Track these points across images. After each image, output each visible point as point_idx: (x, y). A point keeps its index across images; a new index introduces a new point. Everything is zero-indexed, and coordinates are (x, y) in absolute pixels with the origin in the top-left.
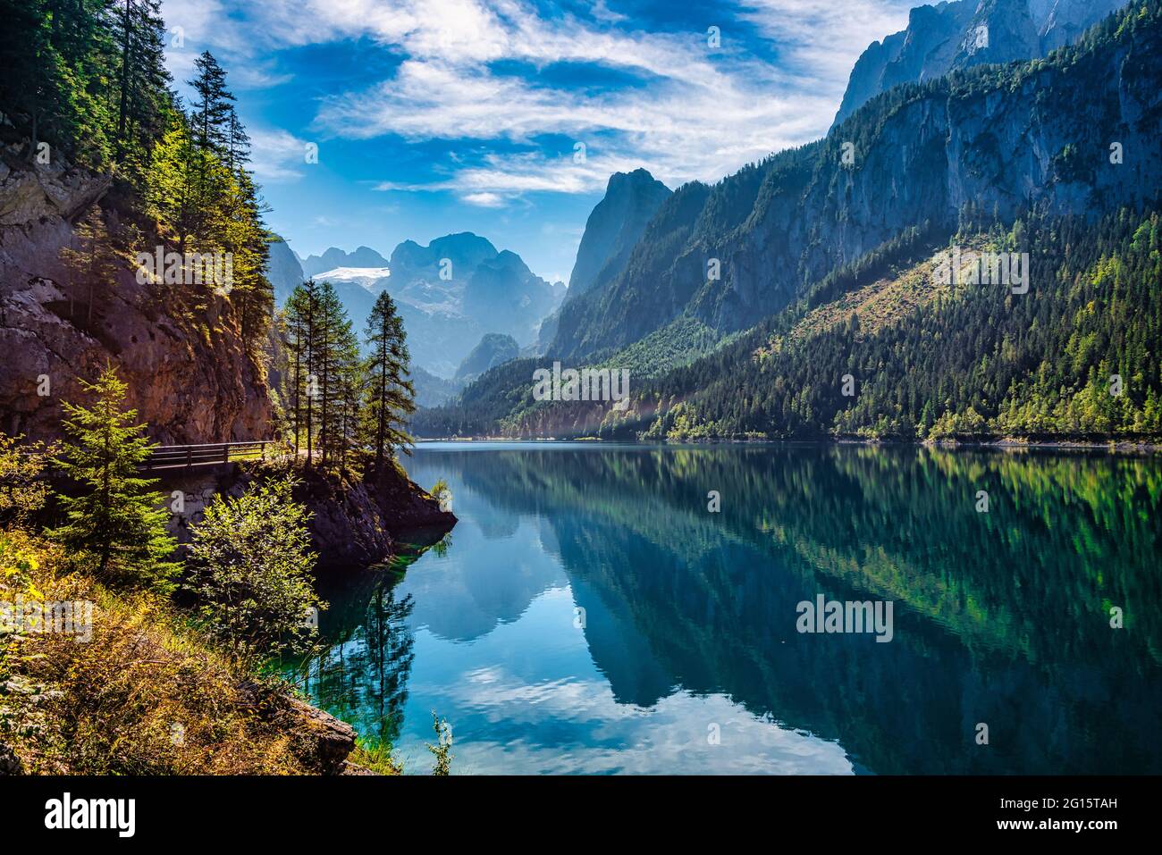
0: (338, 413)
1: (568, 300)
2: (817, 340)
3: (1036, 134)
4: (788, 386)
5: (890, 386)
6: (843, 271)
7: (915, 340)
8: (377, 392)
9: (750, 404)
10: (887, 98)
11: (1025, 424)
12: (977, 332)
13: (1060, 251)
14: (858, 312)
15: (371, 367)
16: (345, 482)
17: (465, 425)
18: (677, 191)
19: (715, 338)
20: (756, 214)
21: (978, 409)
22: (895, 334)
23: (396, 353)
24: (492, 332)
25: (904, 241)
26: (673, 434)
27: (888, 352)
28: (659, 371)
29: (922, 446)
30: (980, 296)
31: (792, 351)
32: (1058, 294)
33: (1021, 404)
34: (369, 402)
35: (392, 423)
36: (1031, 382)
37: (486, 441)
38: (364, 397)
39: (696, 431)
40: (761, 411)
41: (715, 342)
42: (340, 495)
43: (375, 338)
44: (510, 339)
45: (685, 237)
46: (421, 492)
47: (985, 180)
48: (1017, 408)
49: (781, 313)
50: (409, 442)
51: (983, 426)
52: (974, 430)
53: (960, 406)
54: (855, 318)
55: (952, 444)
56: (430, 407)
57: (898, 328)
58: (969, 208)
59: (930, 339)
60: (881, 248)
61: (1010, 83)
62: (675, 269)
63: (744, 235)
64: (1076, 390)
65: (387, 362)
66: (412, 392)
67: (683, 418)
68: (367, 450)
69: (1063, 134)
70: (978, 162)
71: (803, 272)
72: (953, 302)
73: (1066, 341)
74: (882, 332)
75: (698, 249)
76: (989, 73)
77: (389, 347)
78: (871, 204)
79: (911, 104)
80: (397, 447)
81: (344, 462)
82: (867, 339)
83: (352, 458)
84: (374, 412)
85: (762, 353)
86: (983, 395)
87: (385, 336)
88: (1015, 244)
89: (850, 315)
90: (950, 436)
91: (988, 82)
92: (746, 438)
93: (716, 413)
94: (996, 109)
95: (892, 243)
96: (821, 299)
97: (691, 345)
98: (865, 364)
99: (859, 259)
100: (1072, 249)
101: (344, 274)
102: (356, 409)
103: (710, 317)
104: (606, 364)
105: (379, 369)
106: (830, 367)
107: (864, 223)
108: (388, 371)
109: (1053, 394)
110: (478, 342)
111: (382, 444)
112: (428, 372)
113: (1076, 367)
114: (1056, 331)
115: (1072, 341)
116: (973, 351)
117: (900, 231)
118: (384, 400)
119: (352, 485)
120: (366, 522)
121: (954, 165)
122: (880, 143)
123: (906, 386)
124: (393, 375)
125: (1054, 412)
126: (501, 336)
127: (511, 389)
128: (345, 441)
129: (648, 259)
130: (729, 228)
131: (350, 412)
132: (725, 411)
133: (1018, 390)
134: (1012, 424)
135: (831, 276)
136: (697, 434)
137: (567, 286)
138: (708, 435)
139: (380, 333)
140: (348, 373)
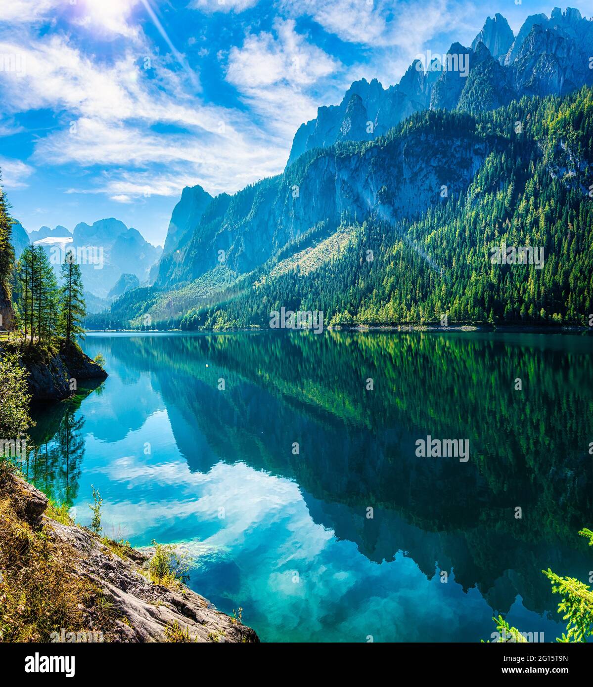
0: (46, 316)
1: (164, 256)
2: (282, 277)
3: (372, 179)
4: (269, 301)
5: (314, 301)
6: (292, 243)
7: (324, 278)
8: (66, 305)
9: (252, 311)
10: (310, 155)
11: (368, 318)
12: (348, 274)
13: (381, 237)
14: (299, 263)
15: (64, 292)
16: (50, 354)
17: (112, 323)
18: (216, 197)
19: (235, 276)
20: (252, 212)
21: (349, 312)
22: (315, 275)
23: (76, 284)
24: (126, 273)
25: (318, 229)
26: (216, 327)
27: (312, 284)
28: (209, 294)
29: (327, 330)
30: (350, 256)
31: (271, 283)
32: (380, 257)
33: (366, 309)
34: (62, 311)
35: (74, 322)
36: (370, 299)
37: (123, 332)
38: (60, 308)
39: (227, 325)
40: (257, 314)
41: (235, 279)
42: (47, 361)
43: (65, 276)
44: (135, 277)
45: (220, 222)
46: (89, 360)
47: (351, 200)
48: (365, 311)
49: (265, 264)
50: (83, 332)
51: (351, 320)
52: (348, 321)
53: (342, 310)
54: (298, 266)
55: (338, 328)
56: (94, 313)
57: (316, 272)
58: (345, 214)
59: (330, 277)
60: (309, 231)
61: (361, 152)
62: (216, 240)
63: (248, 222)
64: (387, 303)
65: (71, 289)
66: (84, 305)
67: (221, 319)
68: (61, 337)
69: (382, 180)
70: (348, 191)
71: (275, 243)
72: (339, 259)
73: (383, 280)
74: (310, 274)
75: (226, 229)
76: (352, 146)
77: (72, 281)
78: (304, 209)
79: (320, 158)
80: (76, 335)
81: (49, 343)
82: (303, 277)
83: (54, 341)
84: (65, 316)
85: (257, 284)
86: (352, 305)
87: (70, 275)
88: (364, 233)
89: (296, 265)
90: (338, 324)
91: (352, 150)
92: (251, 328)
93: (236, 315)
94: (356, 164)
95: (313, 229)
96: (284, 256)
97: (224, 280)
98: (303, 289)
99: (299, 237)
100: (386, 236)
101: (50, 240)
102: (56, 314)
103: (233, 265)
104: (183, 290)
105: (67, 292)
106: (287, 291)
107: (301, 219)
108: (72, 294)
109: (378, 305)
110: (118, 278)
111: (69, 333)
112: (94, 294)
113: (387, 292)
114: (379, 275)
115: (385, 280)
116: (347, 283)
117: (317, 224)
118: (70, 310)
119: (54, 355)
120: (60, 376)
121: (338, 192)
122: (307, 177)
123: (320, 301)
124: (75, 296)
125: (379, 313)
126: (130, 275)
127: (136, 303)
128: (50, 331)
129: (203, 234)
130: (241, 219)
131: (53, 316)
132: (241, 314)
133: (365, 302)
134: (363, 319)
135: (287, 245)
136: (227, 327)
137: (163, 248)
138: (233, 327)
139: (68, 273)
140: (52, 295)
